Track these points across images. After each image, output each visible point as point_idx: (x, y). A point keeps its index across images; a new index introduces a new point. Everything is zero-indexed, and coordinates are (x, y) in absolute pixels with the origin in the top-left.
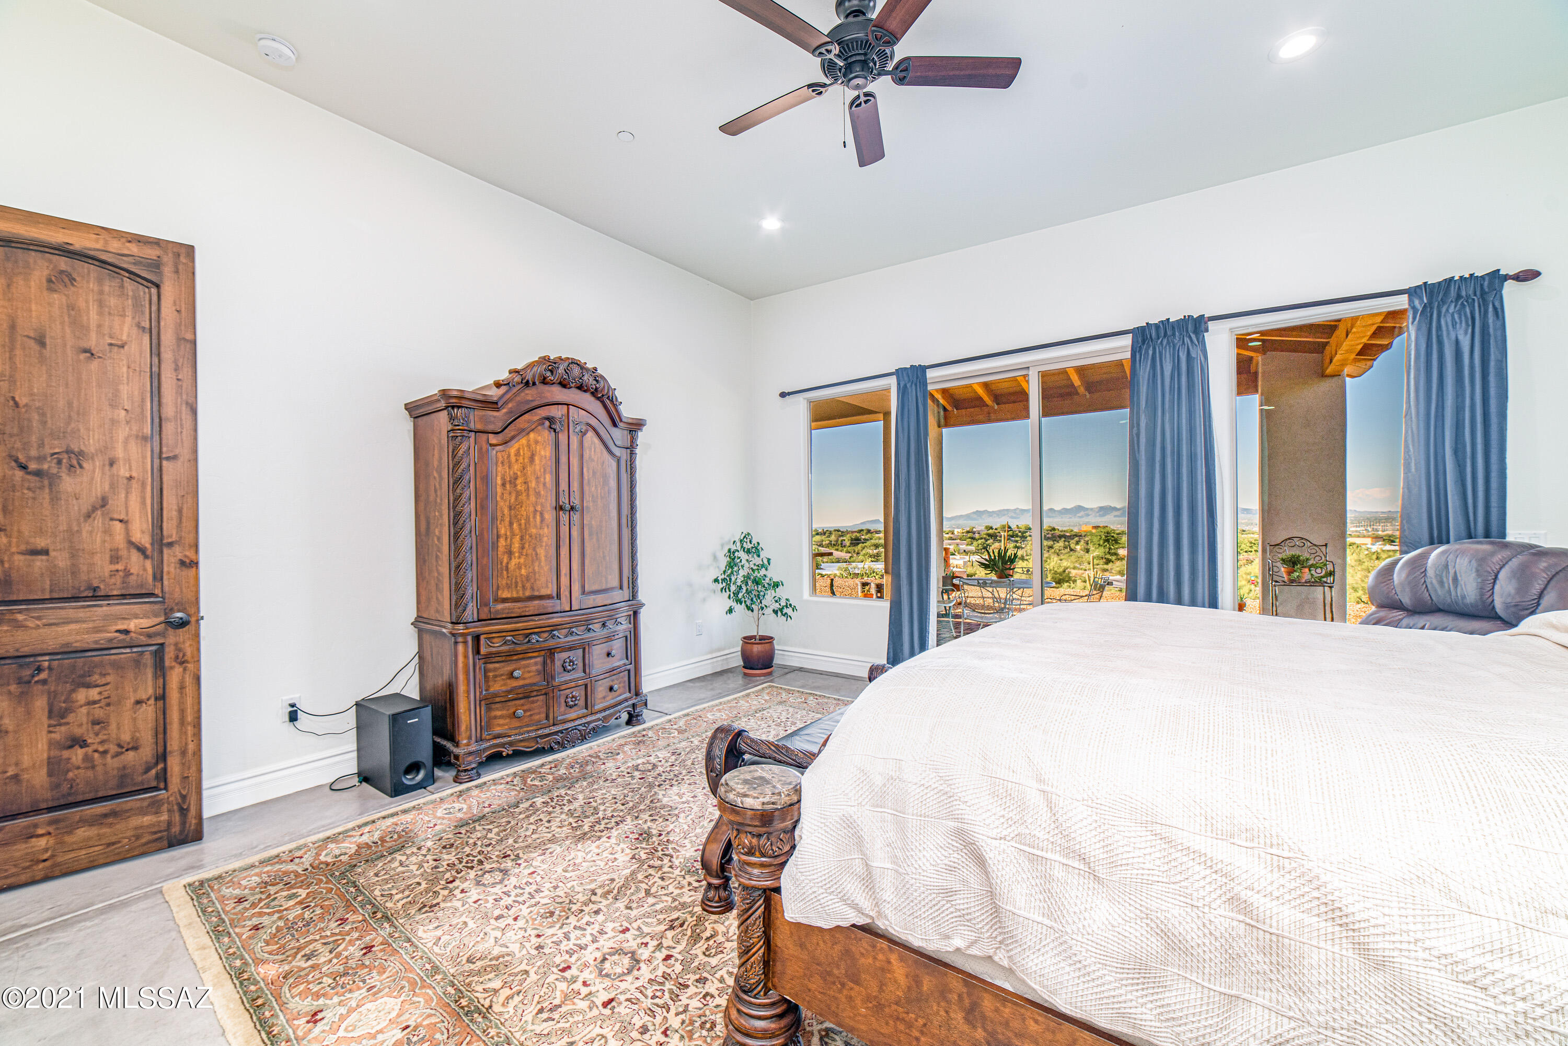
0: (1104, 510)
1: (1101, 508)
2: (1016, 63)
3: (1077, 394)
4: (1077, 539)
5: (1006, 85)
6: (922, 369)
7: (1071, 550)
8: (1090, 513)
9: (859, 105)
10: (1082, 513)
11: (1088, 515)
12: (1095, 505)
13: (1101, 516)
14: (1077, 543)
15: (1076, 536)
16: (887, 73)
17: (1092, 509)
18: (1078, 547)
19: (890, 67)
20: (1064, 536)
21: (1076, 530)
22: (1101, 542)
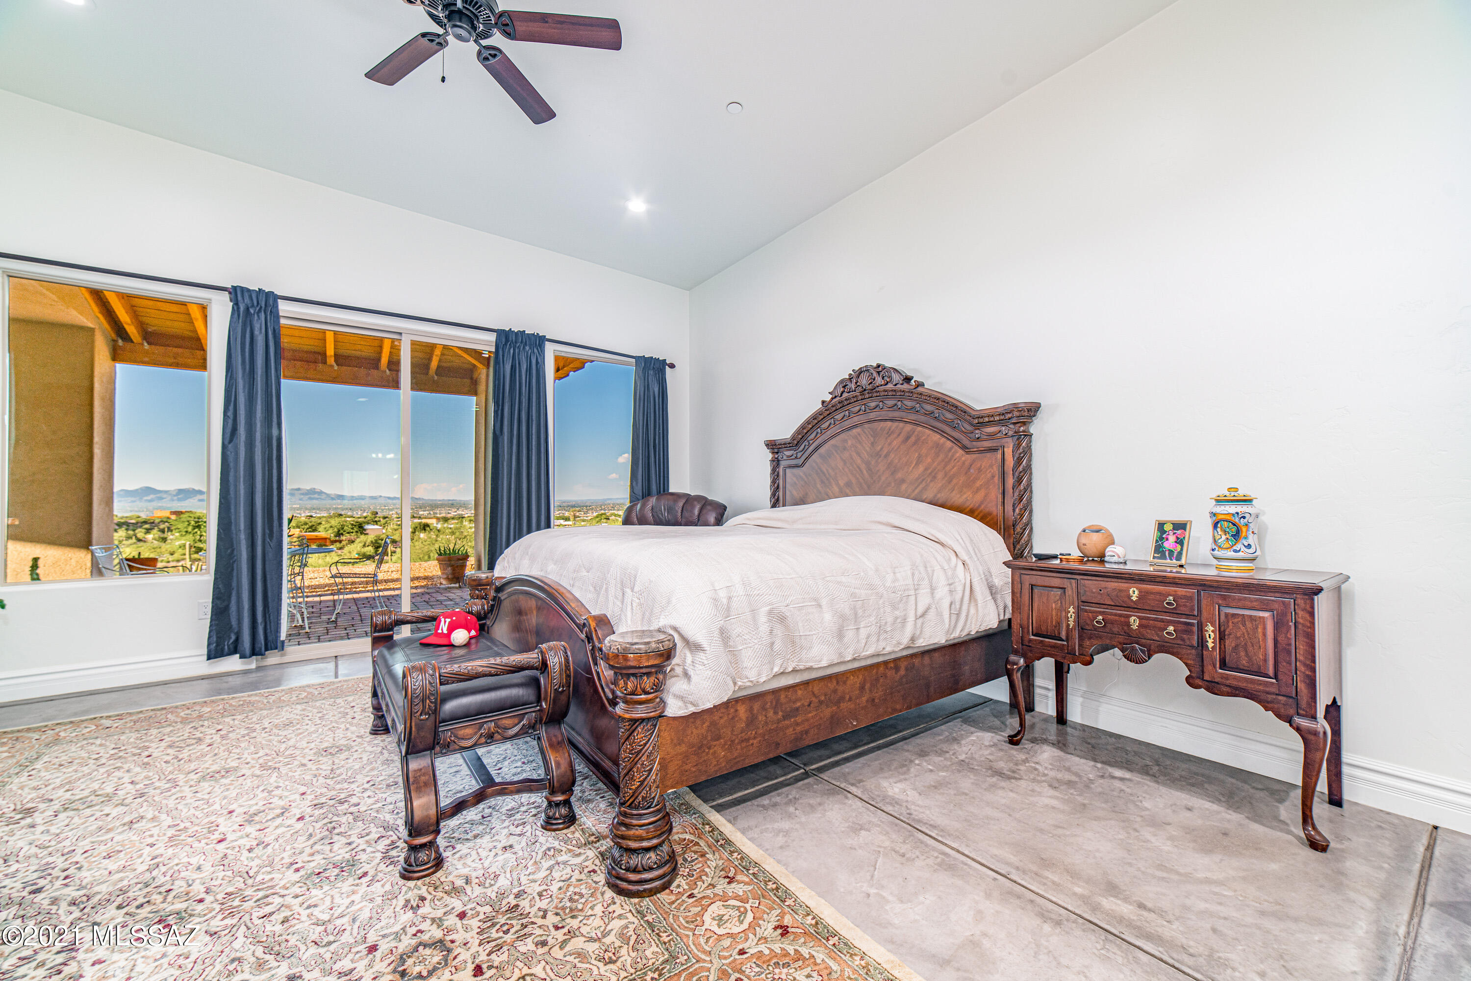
0: (185, 494)
1: (180, 491)
2: (552, 115)
3: (325, 362)
4: (147, 526)
5: (537, 121)
6: (276, 297)
7: (139, 540)
8: (165, 496)
9: (432, 41)
10: (152, 496)
11: (161, 498)
12: (172, 487)
13: (179, 500)
14: (148, 531)
15: (145, 522)
16: (480, 45)
17: (166, 492)
18: (150, 537)
19: (484, 42)
20: (127, 524)
21: (144, 516)
22: (190, 529)
